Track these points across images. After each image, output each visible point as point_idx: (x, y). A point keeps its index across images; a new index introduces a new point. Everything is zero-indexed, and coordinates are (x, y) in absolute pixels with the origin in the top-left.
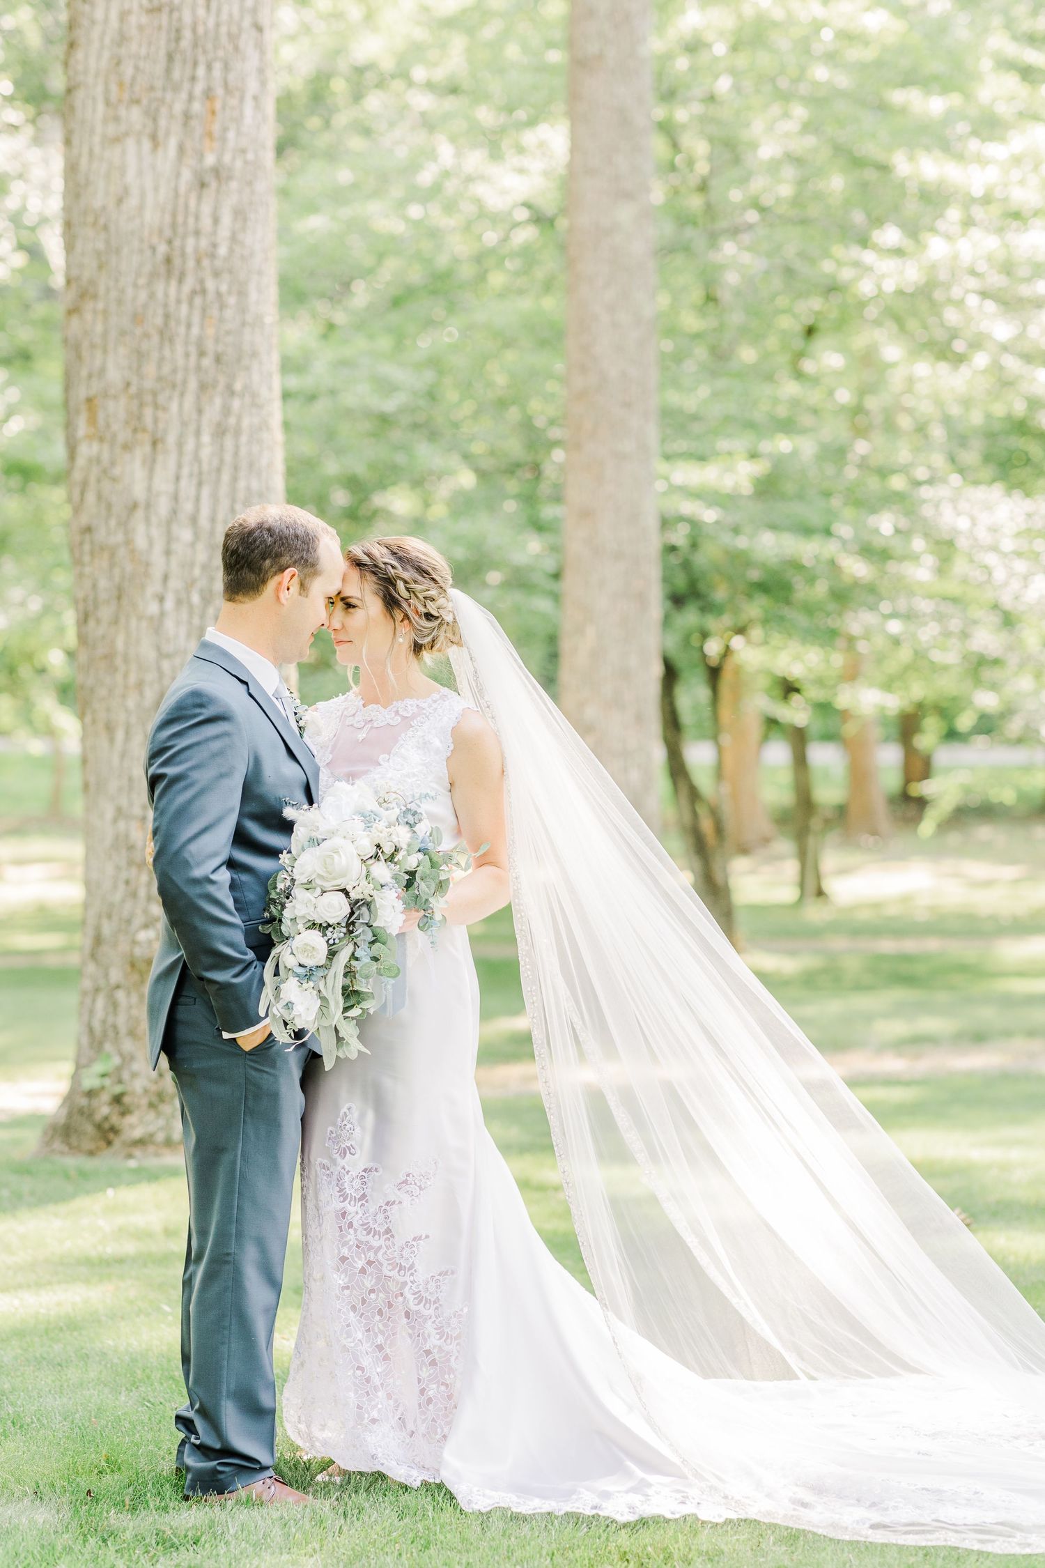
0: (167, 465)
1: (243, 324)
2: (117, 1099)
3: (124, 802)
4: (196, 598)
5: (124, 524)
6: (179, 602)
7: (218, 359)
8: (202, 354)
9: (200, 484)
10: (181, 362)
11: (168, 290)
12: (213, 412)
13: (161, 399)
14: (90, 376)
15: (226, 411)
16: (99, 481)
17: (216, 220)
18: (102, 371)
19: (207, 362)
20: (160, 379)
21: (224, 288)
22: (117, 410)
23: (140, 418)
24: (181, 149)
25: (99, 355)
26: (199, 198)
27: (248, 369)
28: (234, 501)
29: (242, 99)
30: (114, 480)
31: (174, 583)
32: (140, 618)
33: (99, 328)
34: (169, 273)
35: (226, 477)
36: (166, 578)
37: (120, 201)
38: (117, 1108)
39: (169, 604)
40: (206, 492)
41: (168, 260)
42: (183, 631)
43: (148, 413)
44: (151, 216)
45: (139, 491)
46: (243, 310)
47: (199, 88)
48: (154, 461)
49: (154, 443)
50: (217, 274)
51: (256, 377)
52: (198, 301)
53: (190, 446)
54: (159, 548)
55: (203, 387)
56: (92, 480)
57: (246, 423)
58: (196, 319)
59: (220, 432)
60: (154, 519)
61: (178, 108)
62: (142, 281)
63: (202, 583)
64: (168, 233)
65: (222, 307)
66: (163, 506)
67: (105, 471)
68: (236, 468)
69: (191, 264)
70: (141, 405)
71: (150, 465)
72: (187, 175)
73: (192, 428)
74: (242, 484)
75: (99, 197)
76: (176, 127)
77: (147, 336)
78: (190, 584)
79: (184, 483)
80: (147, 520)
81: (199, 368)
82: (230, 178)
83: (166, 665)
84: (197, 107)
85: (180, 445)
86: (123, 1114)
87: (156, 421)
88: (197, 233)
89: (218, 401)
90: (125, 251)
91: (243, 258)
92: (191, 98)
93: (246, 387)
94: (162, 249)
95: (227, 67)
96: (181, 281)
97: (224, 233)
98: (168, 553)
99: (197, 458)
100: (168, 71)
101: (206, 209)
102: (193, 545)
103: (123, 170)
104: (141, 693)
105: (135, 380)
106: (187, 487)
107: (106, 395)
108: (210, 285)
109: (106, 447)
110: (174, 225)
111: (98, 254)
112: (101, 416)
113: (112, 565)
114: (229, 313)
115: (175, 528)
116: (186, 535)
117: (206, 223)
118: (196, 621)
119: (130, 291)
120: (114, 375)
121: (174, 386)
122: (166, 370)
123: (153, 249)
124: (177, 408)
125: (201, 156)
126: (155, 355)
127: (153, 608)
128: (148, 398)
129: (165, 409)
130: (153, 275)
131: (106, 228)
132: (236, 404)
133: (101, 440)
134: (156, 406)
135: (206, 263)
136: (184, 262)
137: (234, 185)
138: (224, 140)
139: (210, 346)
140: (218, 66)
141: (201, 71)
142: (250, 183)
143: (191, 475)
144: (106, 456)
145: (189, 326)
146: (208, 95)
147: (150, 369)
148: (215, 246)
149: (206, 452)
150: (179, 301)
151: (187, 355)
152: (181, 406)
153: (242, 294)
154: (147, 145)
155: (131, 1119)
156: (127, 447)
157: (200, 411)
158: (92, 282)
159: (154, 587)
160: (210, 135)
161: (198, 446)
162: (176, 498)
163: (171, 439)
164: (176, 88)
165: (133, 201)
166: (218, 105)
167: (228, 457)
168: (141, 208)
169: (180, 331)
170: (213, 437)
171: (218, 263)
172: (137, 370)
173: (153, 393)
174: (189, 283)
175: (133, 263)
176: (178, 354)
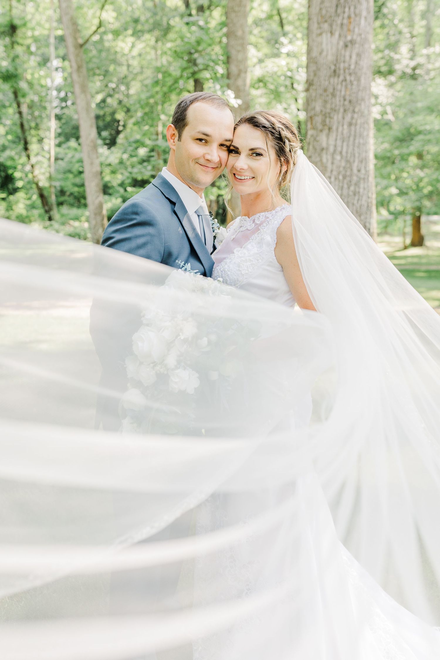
0: (333, 135)
1: (359, 90)
4: (341, 177)
5: (320, 155)
6: (336, 179)
7: (350, 102)
8: (345, 100)
9: (343, 141)
10: (338, 103)
11: (334, 80)
12: (348, 119)
13: (332, 115)
14: (311, 109)
16: (313, 142)
17: (351, 57)
18: (314, 107)
19: (347, 103)
20: (332, 109)
21: (353, 79)
22: (318, 119)
23: (325, 121)
24: (340, 36)
25: (313, 103)
26: (345, 51)
27: (360, 104)
28: (354, 146)
29: (360, 18)
30: (317, 141)
31: (335, 173)
33: (313, 94)
34: (335, 75)
35: (352, 139)
36: (332, 171)
37: (321, 53)
40: (345, 144)
41: (335, 71)
43: (328, 120)
44: (330, 58)
45: (324, 145)
46: (359, 85)
47: (346, 15)
49: (329, 129)
50: (350, 74)
51: (363, 106)
52: (344, 83)
53: (340, 129)
54: (330, 162)
55: (345, 111)
56: (311, 142)
57: (359, 122)
58: (343, 89)
59: (350, 124)
60: (329, 153)
61: (339, 22)
62: (327, 78)
63: (343, 172)
64: (335, 62)
65: (352, 84)
66: (331, 149)
67: (315, 139)
68: (355, 136)
69: (342, 72)
70: (326, 117)
71: (328, 136)
72: (341, 43)
73: (341, 124)
74: (357, 141)
75: (314, 54)
76: (338, 28)
77: (327, 96)
78: (339, 173)
79: (338, 141)
80: (327, 153)
81: (344, 105)
82: (355, 43)
84: (345, 21)
85: (337, 129)
87: (330, 122)
88: (344, 62)
89: (350, 115)
90: (322, 69)
91: (359, 69)
92: (343, 18)
93: (360, 111)
94: (333, 67)
95: (355, 8)
96: (339, 76)
97: (353, 61)
98: (333, 163)
99: (342, 134)
100: (336, 11)
101: (347, 54)
102: (340, 161)
103: (321, 44)
105: (324, 110)
106: (339, 143)
107: (315, 115)
108: (348, 78)
109: (316, 131)
110: (337, 60)
111: (314, 71)
112: (314, 122)
114: (354, 87)
115: (335, 155)
116: (338, 157)
117: (347, 58)
119: (323, 82)
120: (318, 109)
121: (335, 111)
122: (333, 106)
123: (330, 68)
124: (337, 118)
125: (346, 37)
126: (330, 102)
128: (327, 115)
129: (333, 118)
130: (330, 76)
131: (316, 63)
132: (356, 116)
133: (314, 129)
134: (330, 117)
135: (347, 71)
136: (340, 71)
137: (357, 46)
138: (354, 31)
139: (348, 98)
140: (352, 8)
141: (347, 10)
142: (363, 45)
143: (340, 139)
144: (315, 134)
145: (341, 91)
146: (349, 17)
147: (328, 106)
148: (350, 65)
149: (346, 131)
150: (338, 84)
151: (340, 101)
153: (359, 80)
154: (329, 35)
156: (321, 131)
157: (344, 118)
158: (313, 80)
159: (328, 174)
160: (349, 30)
161: (343, 129)
162: (335, 146)
163: (334, 128)
164: (339, 16)
165: (324, 53)
166: (352, 20)
167: (353, 133)
168: (327, 55)
169: (338, 93)
170: (348, 127)
171: (351, 71)
172: (324, 107)
173: (329, 113)
174: (341, 78)
175: (324, 73)
176: (337, 101)
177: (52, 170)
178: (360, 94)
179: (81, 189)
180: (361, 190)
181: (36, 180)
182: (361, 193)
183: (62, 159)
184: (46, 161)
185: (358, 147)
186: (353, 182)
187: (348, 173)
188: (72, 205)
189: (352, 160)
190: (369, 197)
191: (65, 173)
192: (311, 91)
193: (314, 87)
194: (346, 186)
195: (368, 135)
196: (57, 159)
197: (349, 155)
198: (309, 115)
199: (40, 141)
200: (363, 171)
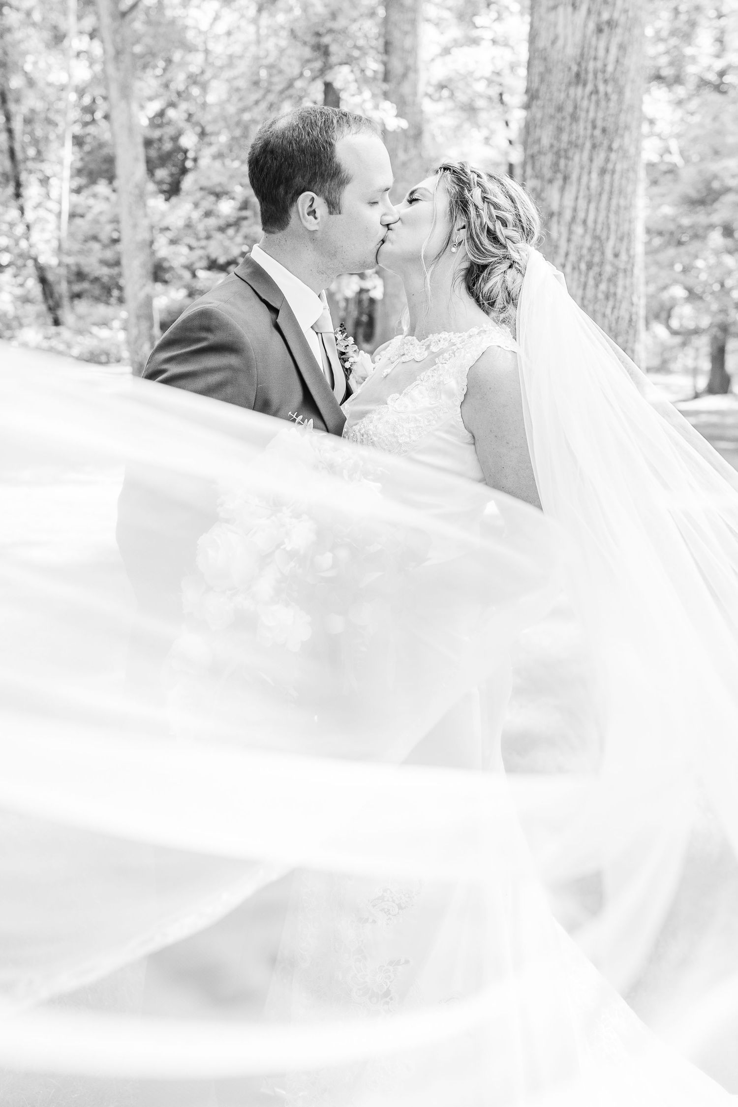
0: (571, 191)
1: (620, 111)
4: (583, 266)
6: (574, 268)
7: (604, 131)
8: (594, 127)
9: (589, 202)
10: (582, 132)
11: (577, 92)
12: (599, 161)
13: (570, 154)
15: (607, 160)
17: (607, 50)
19: (597, 132)
20: (570, 142)
23: (558, 165)
24: (589, 12)
25: (538, 130)
26: (598, 39)
27: (622, 136)
31: (572, 258)
34: (578, 82)
35: (605, 197)
36: (567, 255)
37: (554, 42)
40: (593, 206)
41: (578, 74)
43: (562, 162)
44: (571, 51)
45: (555, 207)
46: (620, 101)
49: (565, 179)
50: (606, 81)
51: (627, 140)
52: (594, 97)
53: (585, 179)
55: (594, 146)
57: (619, 167)
58: (592, 108)
59: (603, 172)
62: (563, 87)
63: (588, 258)
64: (579, 59)
65: (608, 100)
68: (611, 193)
69: (591, 76)
70: (560, 157)
71: (562, 190)
72: (591, 26)
73: (586, 170)
74: (614, 202)
75: (541, 43)
77: (563, 119)
78: (580, 258)
79: (580, 201)
80: (559, 222)
81: (592, 136)
82: (616, 26)
85: (579, 179)
87: (566, 166)
88: (595, 59)
89: (603, 155)
90: (555, 71)
91: (622, 72)
93: (621, 147)
94: (575, 68)
96: (585, 85)
97: (612, 57)
98: (569, 240)
99: (588, 188)
101: (602, 44)
102: (583, 236)
103: (555, 25)
105: (556, 144)
106: (582, 203)
107: (540, 152)
108: (602, 88)
110: (582, 55)
112: (538, 165)
114: (612, 104)
116: (579, 230)
117: (601, 52)
119: (556, 94)
120: (546, 141)
121: (576, 146)
122: (574, 137)
123: (570, 69)
124: (579, 158)
125: (599, 14)
126: (567, 130)
128: (562, 153)
129: (572, 159)
130: (569, 84)
131: (545, 59)
132: (613, 156)
134: (567, 158)
135: (600, 76)
136: (587, 75)
137: (619, 31)
138: (614, 4)
139: (599, 123)
142: (630, 30)
143: (585, 197)
145: (588, 111)
147: (565, 137)
148: (605, 65)
149: (594, 183)
150: (583, 98)
151: (585, 129)
153: (621, 92)
154: (570, 9)
156: (551, 181)
157: (591, 160)
158: (537, 90)
161: (590, 180)
162: (575, 210)
163: (574, 177)
165: (560, 43)
167: (607, 187)
168: (564, 47)
169: (583, 115)
170: (599, 175)
171: (608, 76)
172: (557, 138)
173: (566, 151)
174: (590, 87)
175: (559, 77)
176: (581, 129)
177: (64, 233)
178: (622, 117)
179: (115, 271)
180: (620, 291)
181: (33, 252)
182: (619, 296)
183: (82, 216)
184: (52, 218)
185: (617, 213)
186: (605, 276)
187: (597, 259)
188: (97, 299)
189: (604, 236)
190: (632, 304)
191: (86, 241)
192: (534, 109)
193: (540, 103)
194: (591, 282)
195: (634, 192)
196: (72, 216)
197: (599, 227)
198: (529, 152)
199: (45, 181)
200: (623, 257)
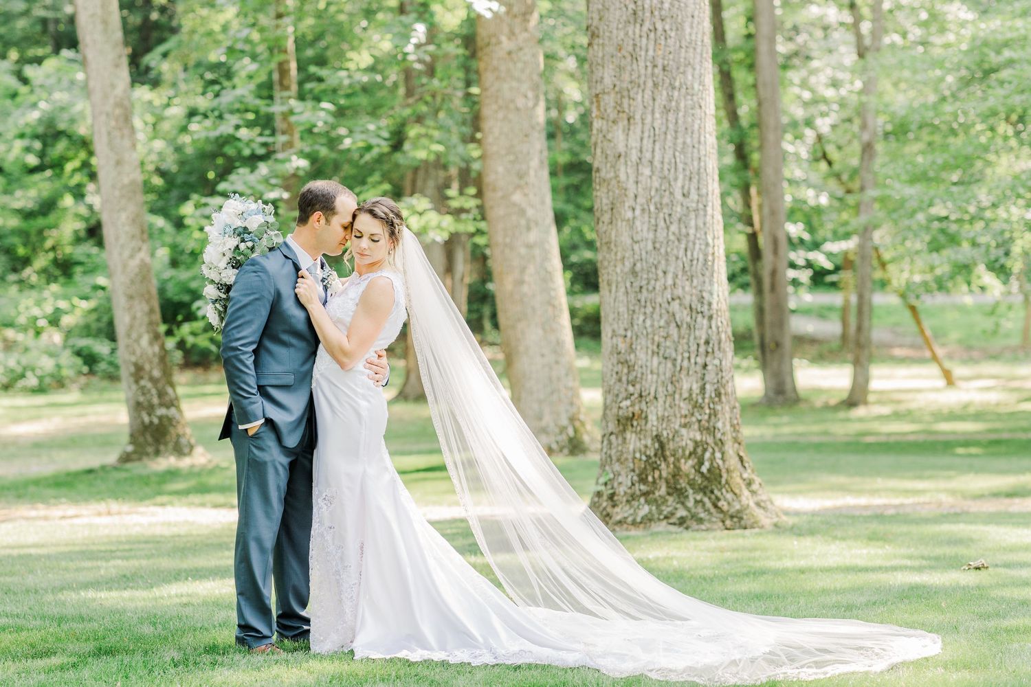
0: (637, 130)
1: (680, 47)
2: (611, 497)
3: (615, 326)
4: (652, 208)
5: (614, 167)
6: (643, 210)
7: (664, 69)
8: (655, 66)
10: (643, 71)
11: (635, 31)
12: (662, 99)
13: (632, 93)
14: (597, 82)
15: (670, 98)
16: (602, 142)
18: (602, 78)
19: (658, 71)
20: (631, 82)
21: (667, 27)
22: (609, 100)
23: (621, 105)
25: (600, 69)
27: (684, 74)
28: (675, 150)
30: (609, 141)
31: (641, 200)
32: (622, 221)
33: (600, 54)
34: (635, 21)
35: (670, 136)
36: (636, 197)
38: (610, 503)
39: (638, 212)
40: (658, 146)
41: (635, 13)
42: (645, 228)
43: (625, 101)
45: (621, 147)
46: (680, 39)
48: (629, 129)
49: (629, 120)
50: (663, 19)
51: (688, 78)
52: (652, 35)
53: (648, 119)
54: (632, 180)
55: (655, 85)
56: (599, 141)
57: (682, 105)
58: (651, 47)
59: (666, 110)
60: (629, 163)
62: (621, 26)
63: (657, 199)
65: (666, 38)
66: (634, 156)
67: (604, 136)
68: (676, 132)
69: (648, 14)
70: (622, 97)
71: (627, 131)
73: (649, 109)
74: (680, 141)
77: (624, 57)
79: (645, 141)
80: (626, 164)
83: (636, 247)
85: (643, 120)
86: (614, 506)
89: (665, 93)
90: (612, 9)
93: (681, 84)
94: (631, 7)
96: (642, 24)
98: (637, 182)
99: (652, 127)
102: (650, 177)
104: (624, 264)
105: (618, 83)
106: (647, 144)
107: (604, 92)
108: (659, 26)
109: (605, 122)
111: (599, 11)
112: (602, 105)
113: (609, 191)
114: (670, 41)
115: (640, 167)
116: (647, 172)
118: (653, 221)
119: (615, 31)
121: (639, 86)
122: (635, 76)
123: (627, 7)
124: (641, 98)
126: (629, 68)
127: (629, 214)
128: (625, 93)
129: (634, 99)
130: (627, 22)
132: (676, 93)
133: (603, 118)
134: (629, 98)
135: (656, 13)
136: (644, 14)
139: (660, 62)
143: (649, 137)
144: (604, 128)
145: (647, 51)
147: (626, 77)
149: (658, 123)
150: (641, 37)
151: (646, 67)
152: (643, 97)
153: (679, 30)
155: (617, 509)
156: (615, 122)
157: (654, 100)
158: (597, 28)
159: (629, 202)
161: (653, 119)
162: (641, 150)
163: (638, 117)
167: (671, 126)
169: (642, 54)
170: (662, 114)
171: (663, 13)
172: (619, 78)
173: (628, 90)
174: (647, 25)
175: (616, 15)
176: (641, 67)
178: (683, 53)
180: (692, 231)
182: (692, 238)
185: (683, 152)
186: (675, 218)
187: (666, 200)
189: (671, 177)
190: (707, 245)
192: (595, 47)
193: (600, 40)
194: (662, 224)
197: (666, 166)
198: (594, 92)
200: (694, 196)
